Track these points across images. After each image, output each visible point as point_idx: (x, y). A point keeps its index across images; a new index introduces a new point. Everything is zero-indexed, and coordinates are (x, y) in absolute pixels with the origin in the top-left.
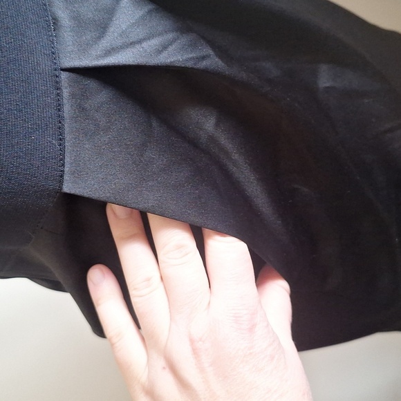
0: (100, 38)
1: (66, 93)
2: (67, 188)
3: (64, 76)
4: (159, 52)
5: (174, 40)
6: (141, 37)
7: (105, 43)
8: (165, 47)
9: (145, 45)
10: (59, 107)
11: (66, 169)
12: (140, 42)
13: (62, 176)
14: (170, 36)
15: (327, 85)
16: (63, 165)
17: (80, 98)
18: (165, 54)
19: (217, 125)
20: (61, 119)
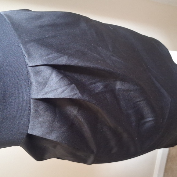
0: (44, 88)
1: (32, 106)
2: (29, 132)
3: (32, 101)
4: (62, 93)
5: (67, 89)
6: (57, 88)
7: (45, 90)
8: (64, 91)
9: (58, 90)
10: (30, 110)
11: (29, 127)
12: (56, 89)
13: (28, 129)
14: (66, 87)
15: (119, 88)
16: (29, 126)
17: (36, 107)
18: (63, 94)
19: (78, 112)
20: (30, 113)
